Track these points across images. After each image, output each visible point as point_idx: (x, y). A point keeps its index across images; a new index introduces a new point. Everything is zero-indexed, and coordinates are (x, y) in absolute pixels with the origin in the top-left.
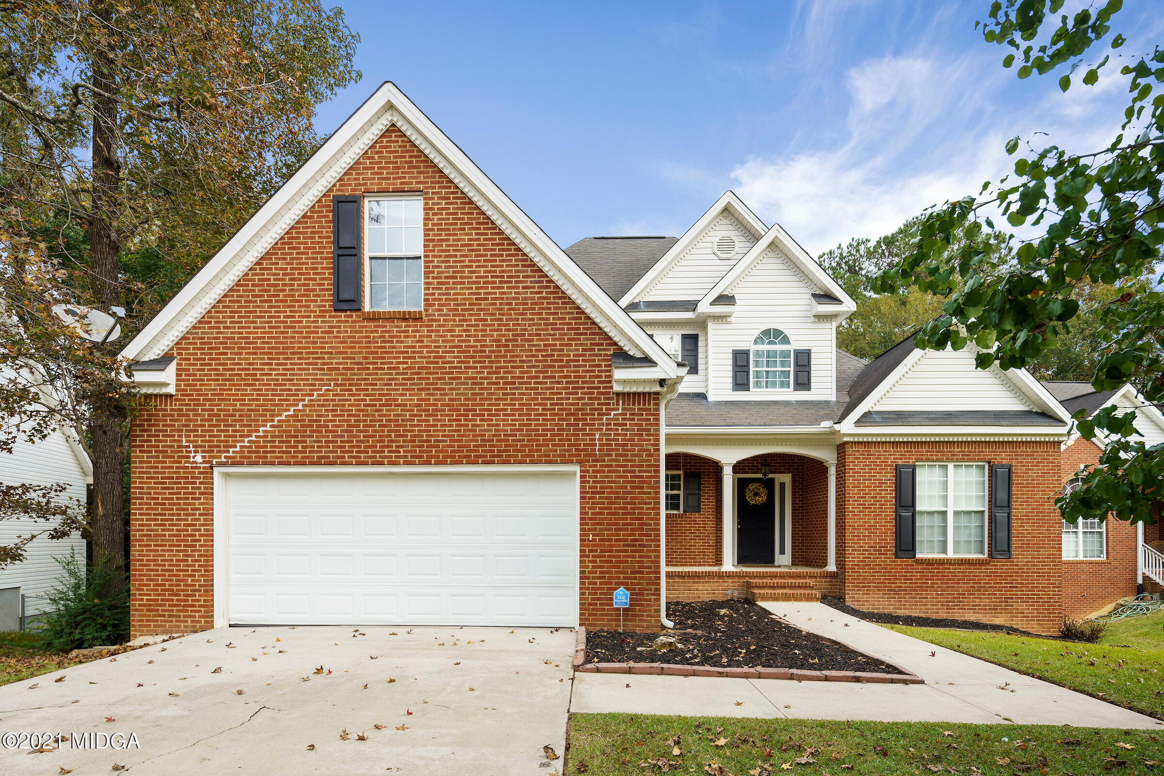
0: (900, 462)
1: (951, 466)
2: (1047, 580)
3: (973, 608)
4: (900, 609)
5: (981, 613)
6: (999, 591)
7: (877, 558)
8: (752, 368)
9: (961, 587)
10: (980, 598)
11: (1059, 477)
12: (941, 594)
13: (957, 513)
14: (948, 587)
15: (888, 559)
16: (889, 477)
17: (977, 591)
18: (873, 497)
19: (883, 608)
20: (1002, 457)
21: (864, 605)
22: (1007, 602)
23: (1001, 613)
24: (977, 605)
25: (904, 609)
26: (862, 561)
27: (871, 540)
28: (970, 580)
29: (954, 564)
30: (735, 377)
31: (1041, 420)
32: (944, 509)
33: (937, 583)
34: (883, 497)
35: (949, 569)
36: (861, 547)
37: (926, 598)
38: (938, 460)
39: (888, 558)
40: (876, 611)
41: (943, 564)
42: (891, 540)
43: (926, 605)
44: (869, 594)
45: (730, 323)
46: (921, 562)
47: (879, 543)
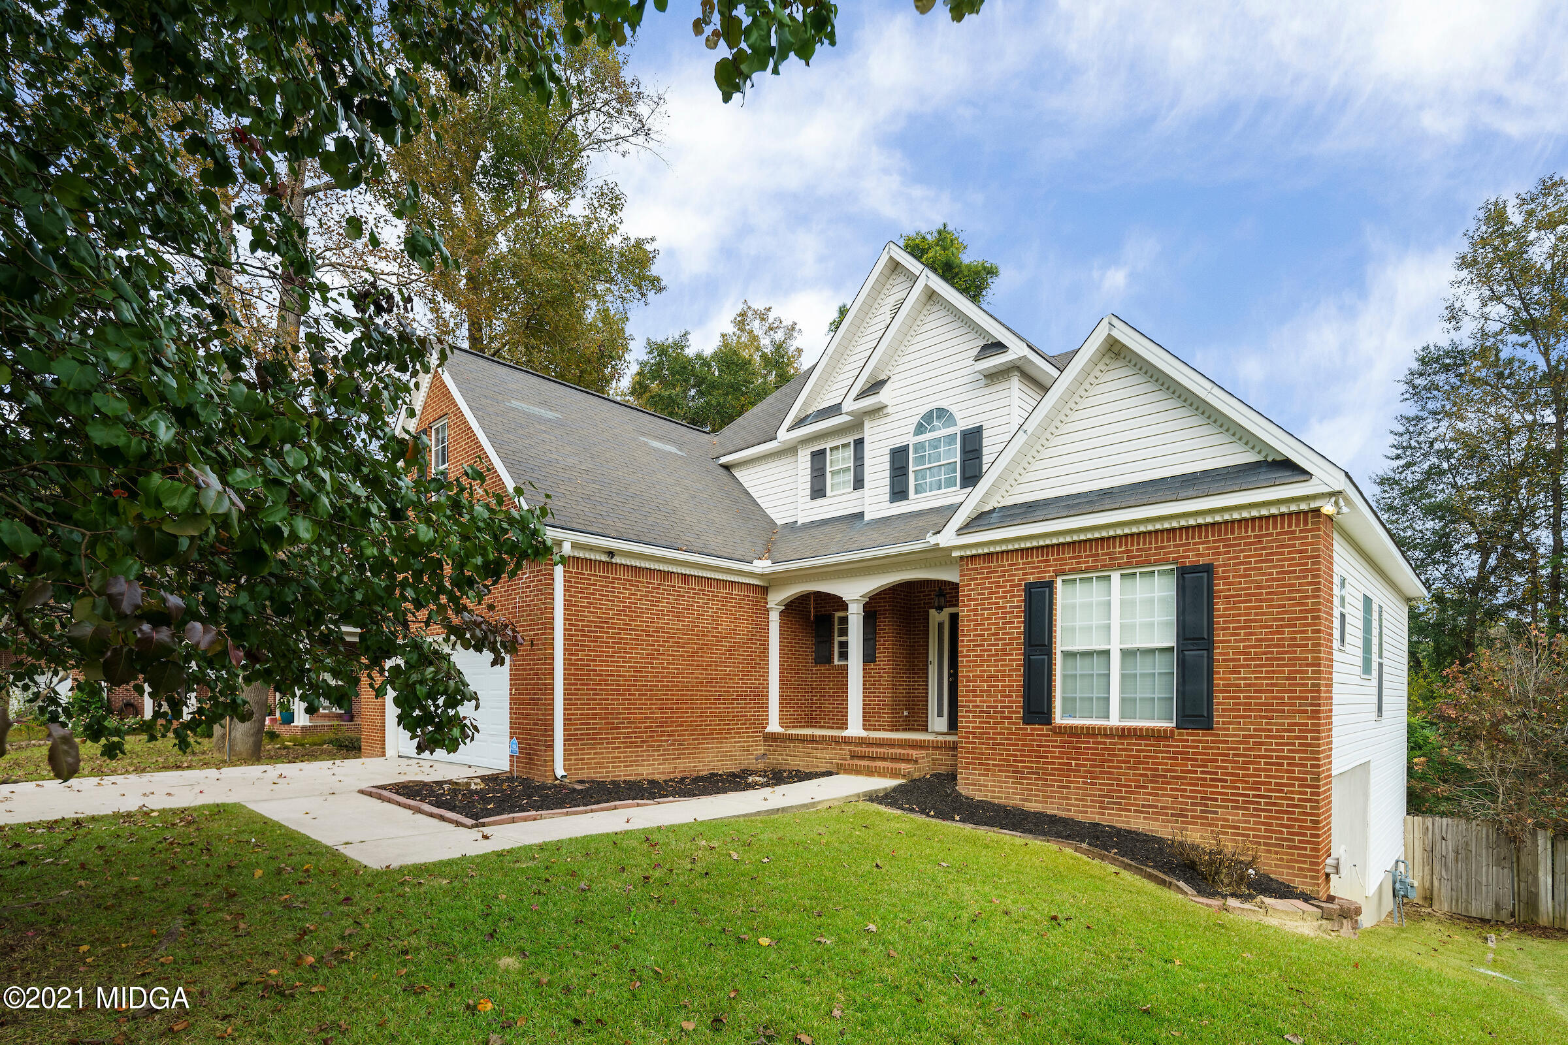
0: (1031, 579)
1: (1115, 576)
2: (1287, 771)
3: (1144, 810)
4: (1030, 801)
5: (1157, 820)
6: (1190, 784)
7: (999, 723)
8: (911, 468)
9: (1124, 774)
10: (1157, 795)
11: (1317, 576)
12: (1092, 784)
13: (1127, 654)
14: (1101, 773)
15: (1014, 725)
16: (1017, 602)
17: (1151, 782)
18: (993, 635)
19: (1006, 798)
20: (1198, 553)
21: (980, 791)
22: (1206, 805)
23: (1195, 824)
24: (1150, 806)
25: (1036, 801)
26: (979, 728)
27: (990, 696)
28: (1140, 763)
29: (1112, 736)
30: (892, 485)
31: (1281, 474)
32: (1104, 647)
33: (1085, 766)
34: (1008, 634)
35: (1105, 743)
36: (977, 706)
37: (1069, 787)
38: (1093, 569)
39: (1014, 723)
40: (996, 801)
41: (1094, 735)
42: (1017, 698)
43: (1067, 799)
44: (987, 775)
45: (888, 415)
46: (1062, 731)
47: (1001, 701)
